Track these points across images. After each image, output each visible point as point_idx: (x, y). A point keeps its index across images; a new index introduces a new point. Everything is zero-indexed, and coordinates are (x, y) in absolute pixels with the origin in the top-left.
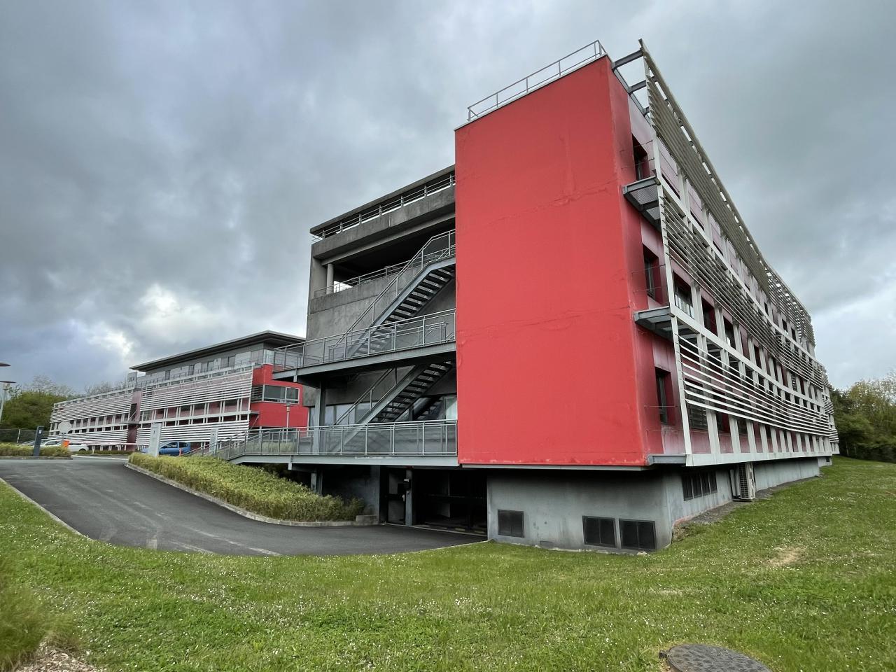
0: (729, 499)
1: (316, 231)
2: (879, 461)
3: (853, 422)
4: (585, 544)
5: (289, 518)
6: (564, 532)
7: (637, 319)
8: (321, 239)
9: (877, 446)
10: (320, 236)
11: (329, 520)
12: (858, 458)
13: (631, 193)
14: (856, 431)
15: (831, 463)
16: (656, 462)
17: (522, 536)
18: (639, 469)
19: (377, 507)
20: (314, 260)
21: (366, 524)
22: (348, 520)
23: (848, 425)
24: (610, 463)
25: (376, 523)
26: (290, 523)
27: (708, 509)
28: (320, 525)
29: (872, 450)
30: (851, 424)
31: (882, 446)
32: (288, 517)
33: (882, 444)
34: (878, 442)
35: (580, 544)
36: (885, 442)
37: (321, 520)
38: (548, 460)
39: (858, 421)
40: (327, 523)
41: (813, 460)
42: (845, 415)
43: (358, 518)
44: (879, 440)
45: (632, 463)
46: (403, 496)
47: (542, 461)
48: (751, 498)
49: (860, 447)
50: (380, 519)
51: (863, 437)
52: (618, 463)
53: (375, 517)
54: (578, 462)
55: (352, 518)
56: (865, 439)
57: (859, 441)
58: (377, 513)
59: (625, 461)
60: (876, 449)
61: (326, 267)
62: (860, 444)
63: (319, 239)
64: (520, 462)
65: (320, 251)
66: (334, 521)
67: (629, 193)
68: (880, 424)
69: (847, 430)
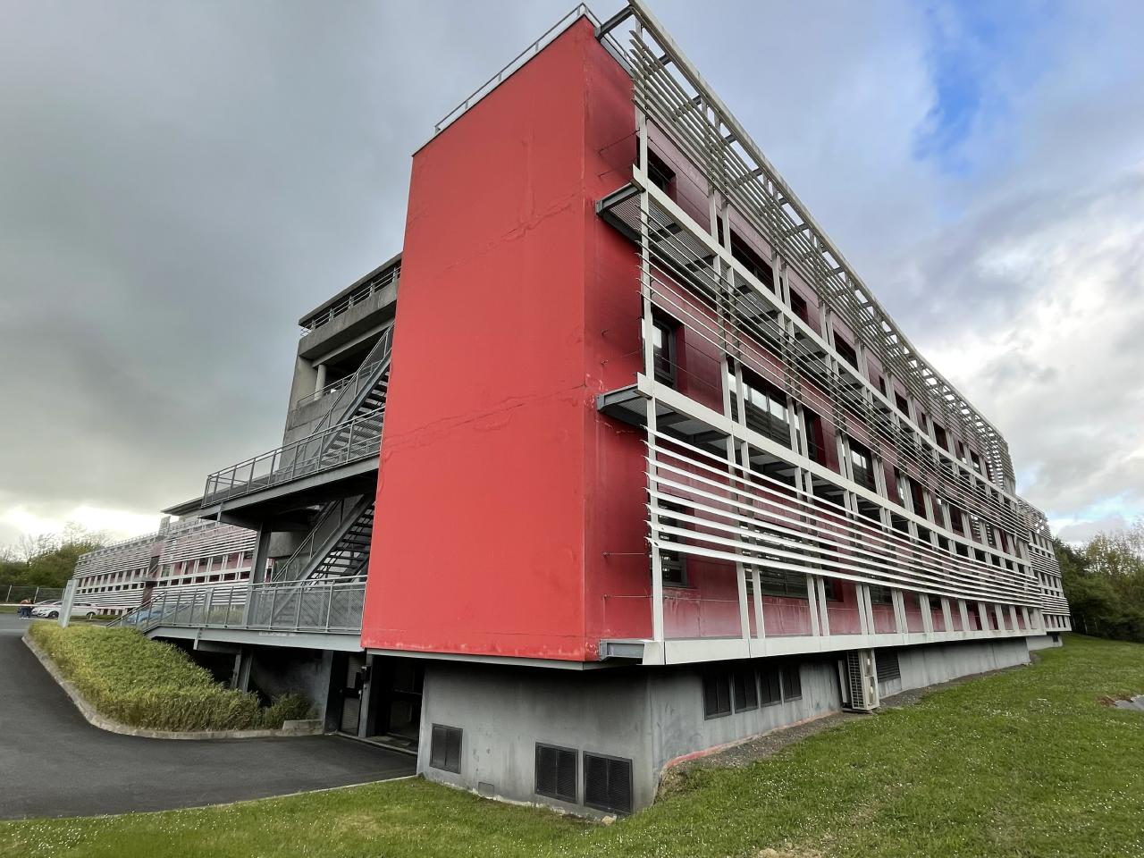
0: (831, 708)
1: (305, 323)
2: (1129, 641)
3: (1091, 587)
4: (536, 792)
5: (155, 725)
6: (510, 771)
7: (600, 405)
8: (310, 331)
9: (1124, 620)
10: (309, 328)
11: (229, 728)
12: (1099, 636)
13: (612, 210)
14: (1095, 600)
15: (1060, 643)
16: (612, 655)
17: (457, 771)
18: (579, 668)
19: (325, 707)
20: (300, 361)
21: (299, 734)
22: (268, 728)
23: (1085, 591)
24: (541, 654)
25: (319, 732)
26: (154, 733)
27: (774, 730)
28: (209, 737)
29: (1117, 626)
30: (1088, 591)
31: (1132, 621)
32: (153, 724)
33: (1131, 618)
34: (1125, 616)
35: (529, 793)
36: (1135, 615)
37: (216, 728)
38: (463, 646)
39: (1097, 587)
40: (223, 734)
41: (1021, 641)
42: (1079, 579)
43: (287, 725)
44: (1127, 612)
45: (569, 655)
46: (360, 692)
47: (456, 648)
48: (868, 708)
49: (1102, 621)
50: (327, 725)
51: (1106, 609)
52: (550, 654)
53: (320, 723)
54: (500, 652)
55: (277, 725)
56: (1110, 612)
57: (1100, 613)
58: (323, 718)
59: (560, 651)
60: (1125, 624)
61: (316, 368)
62: (1103, 618)
63: (306, 332)
64: (430, 648)
65: (308, 347)
66: (242, 728)
67: (606, 210)
68: (1129, 591)
69: (1083, 598)
